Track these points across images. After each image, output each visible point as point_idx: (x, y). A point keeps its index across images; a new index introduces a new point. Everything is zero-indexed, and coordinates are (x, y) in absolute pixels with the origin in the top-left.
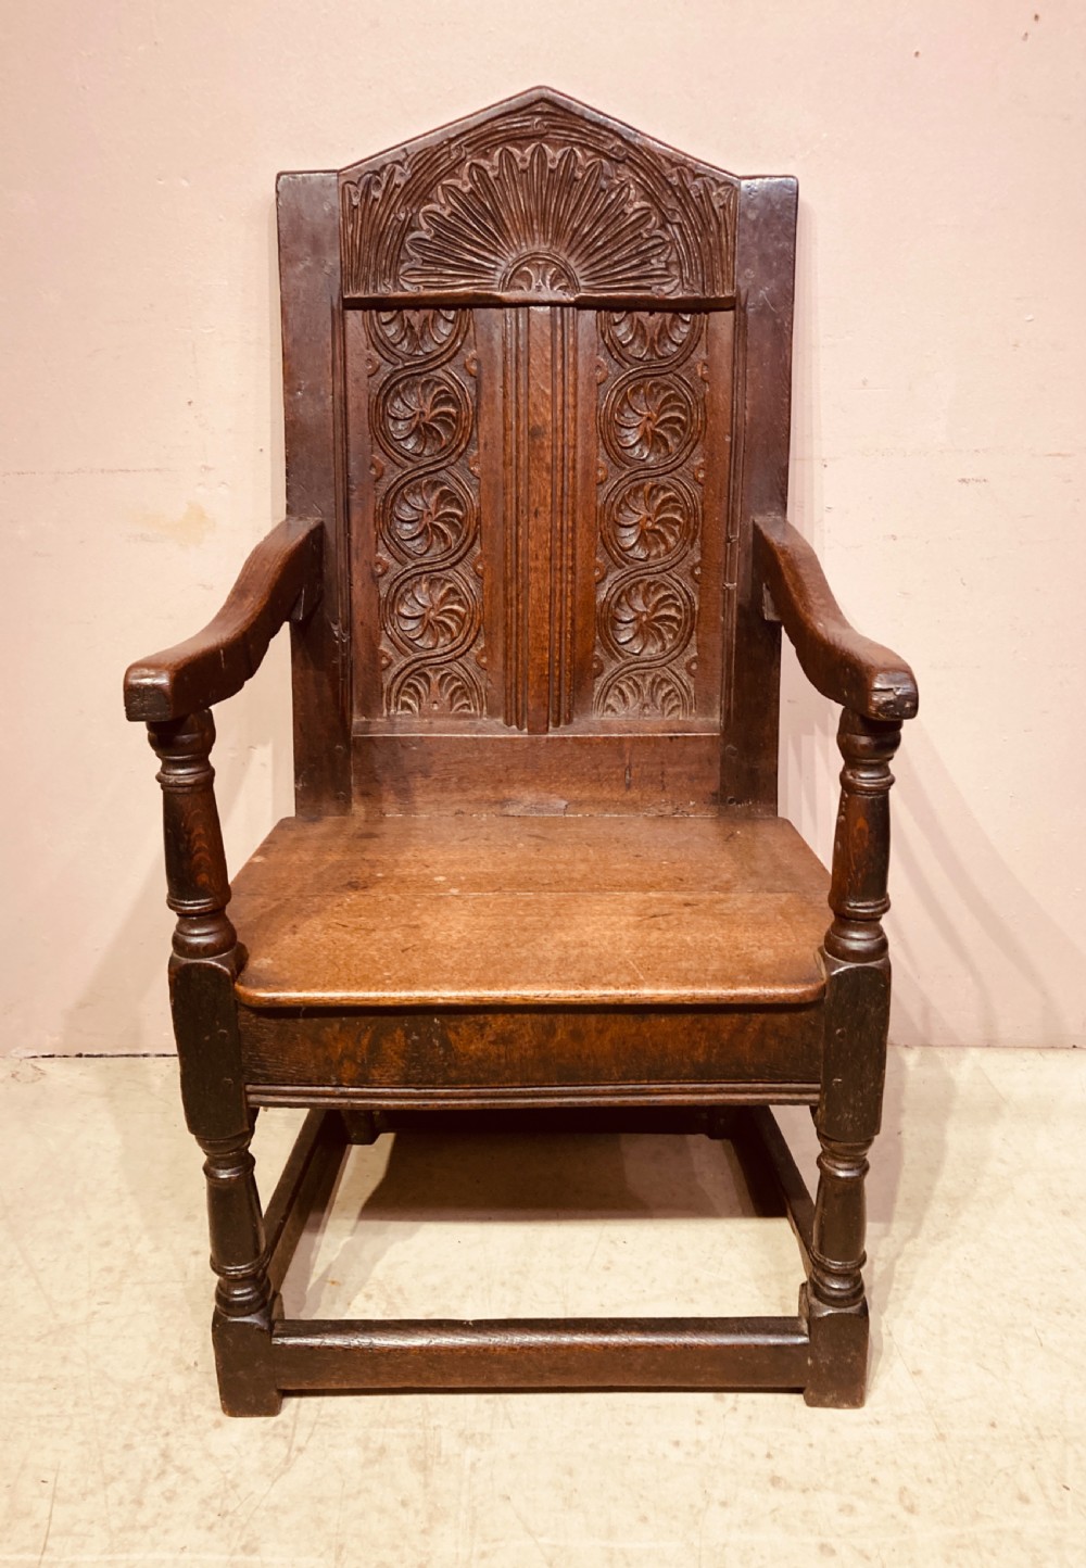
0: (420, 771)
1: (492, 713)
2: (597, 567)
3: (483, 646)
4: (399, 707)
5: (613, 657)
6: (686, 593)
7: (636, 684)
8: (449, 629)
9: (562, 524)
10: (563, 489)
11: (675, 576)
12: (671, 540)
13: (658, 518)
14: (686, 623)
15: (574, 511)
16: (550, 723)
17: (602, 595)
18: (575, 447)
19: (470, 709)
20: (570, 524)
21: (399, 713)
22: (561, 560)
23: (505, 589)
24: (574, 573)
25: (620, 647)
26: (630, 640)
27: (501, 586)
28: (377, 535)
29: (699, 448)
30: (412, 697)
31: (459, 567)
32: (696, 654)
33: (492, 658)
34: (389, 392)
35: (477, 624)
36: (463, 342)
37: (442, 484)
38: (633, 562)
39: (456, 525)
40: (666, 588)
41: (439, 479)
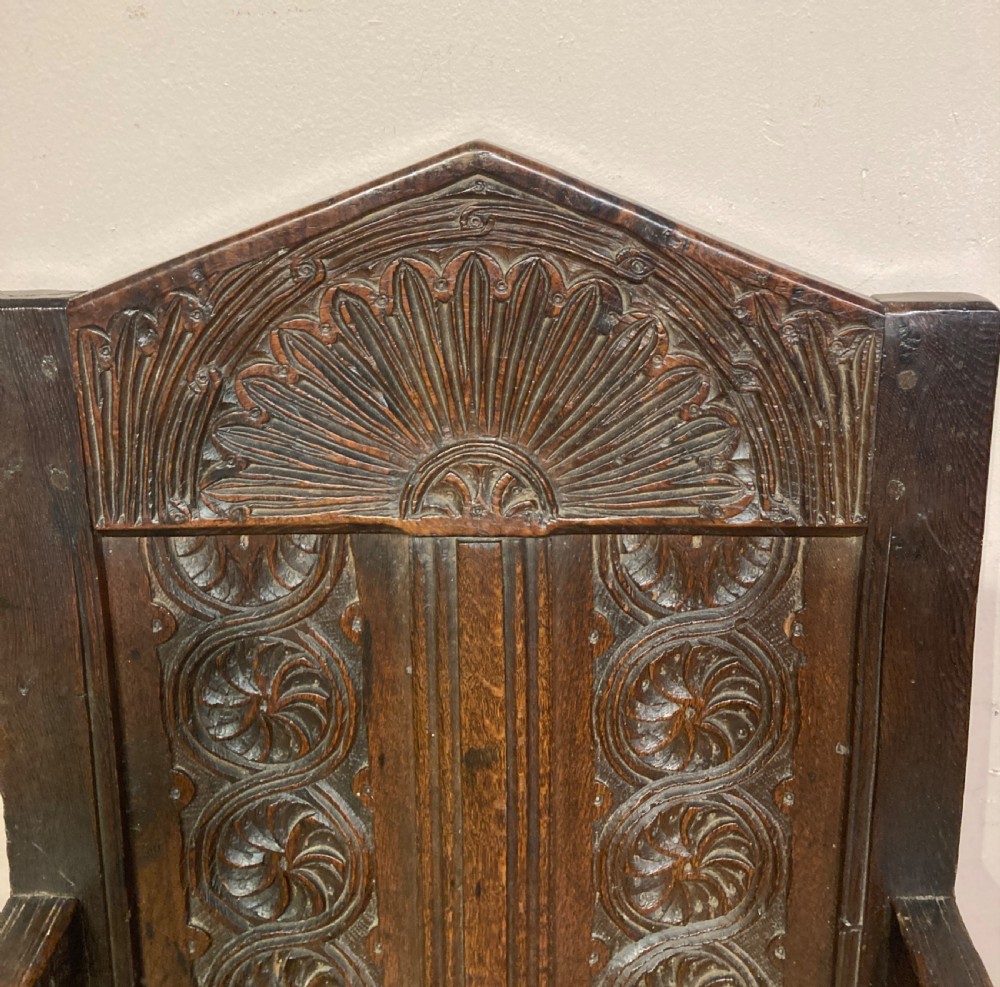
2: (593, 947)
6: (759, 980)
11: (739, 950)
12: (730, 891)
13: (704, 861)
15: (551, 876)
18: (550, 774)
22: (528, 957)
24: (551, 976)
28: (187, 894)
31: (340, 941)
34: (197, 666)
36: (334, 584)
37: (304, 807)
38: (659, 929)
39: (333, 875)
40: (720, 967)
41: (301, 801)
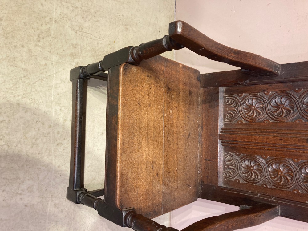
0: (210, 105)
1: (225, 124)
2: (266, 156)
3: (244, 122)
4: (228, 99)
5: (241, 159)
6: (259, 182)
7: (233, 164)
8: (249, 112)
9: (278, 147)
10: (289, 148)
11: (264, 179)
12: (275, 179)
13: (281, 176)
14: (250, 180)
15: (282, 151)
16: (222, 140)
17: (258, 157)
18: (304, 153)
19: (227, 118)
20: (278, 149)
21: (226, 99)
22: (267, 146)
23: (259, 129)
24: (263, 149)
25: (244, 161)
26: (246, 164)
27: (260, 128)
28: (276, 91)
29: (305, 192)
30: (231, 102)
31: (267, 116)
32: (241, 182)
33: (240, 125)
35: (250, 121)
37: (293, 111)
38: (268, 167)
39: (280, 115)
40: (260, 176)
41: (295, 110)
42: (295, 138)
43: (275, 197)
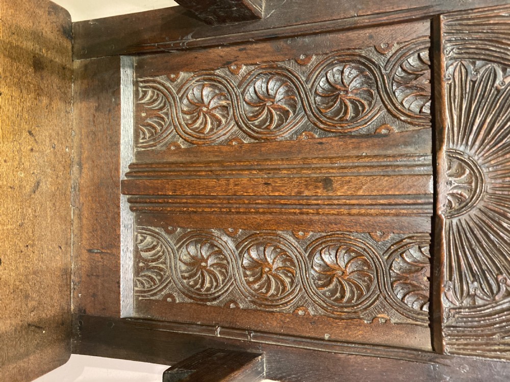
0: (99, 105)
1: (138, 154)
2: (236, 230)
3: (183, 147)
4: (144, 89)
5: (178, 241)
6: (219, 296)
7: (160, 257)
8: (195, 122)
9: (261, 204)
10: (286, 204)
11: (231, 288)
12: (256, 286)
13: (270, 277)
14: (199, 295)
15: (271, 213)
16: (130, 196)
17: (216, 232)
18: (318, 214)
19: (143, 139)
20: (261, 210)
21: (140, 89)
22: (236, 204)
23: (217, 162)
24: (227, 213)
25: (185, 245)
26: (189, 254)
27: (220, 159)
28: (256, 64)
29: (321, 311)
30: (151, 97)
31: (236, 128)
32: (178, 301)
33: (173, 153)
34: (363, 64)
35: (197, 143)
36: (404, 121)
37: (294, 112)
38: (240, 256)
39: (265, 124)
40: (223, 281)
41: (298, 109)
42: (298, 178)
43: (255, 331)
